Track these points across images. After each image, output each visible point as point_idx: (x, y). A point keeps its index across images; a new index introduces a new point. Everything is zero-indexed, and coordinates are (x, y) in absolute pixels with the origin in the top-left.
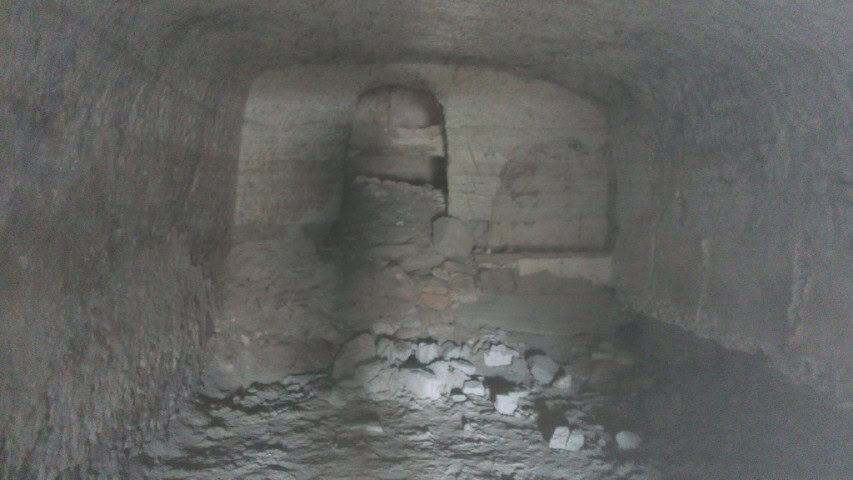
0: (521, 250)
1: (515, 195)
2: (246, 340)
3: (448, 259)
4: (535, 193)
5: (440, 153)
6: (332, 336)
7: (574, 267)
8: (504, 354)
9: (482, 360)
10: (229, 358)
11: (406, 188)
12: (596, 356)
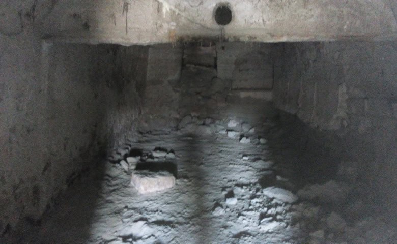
0: (242, 89)
1: (240, 71)
2: (151, 117)
3: (217, 92)
4: (248, 70)
5: (215, 55)
6: (178, 116)
7: (259, 95)
8: (234, 123)
9: (227, 125)
10: (146, 122)
11: (204, 68)
12: (265, 124)
